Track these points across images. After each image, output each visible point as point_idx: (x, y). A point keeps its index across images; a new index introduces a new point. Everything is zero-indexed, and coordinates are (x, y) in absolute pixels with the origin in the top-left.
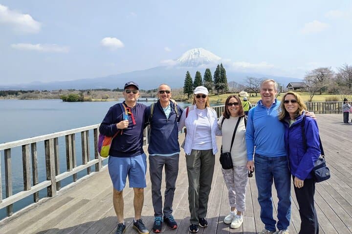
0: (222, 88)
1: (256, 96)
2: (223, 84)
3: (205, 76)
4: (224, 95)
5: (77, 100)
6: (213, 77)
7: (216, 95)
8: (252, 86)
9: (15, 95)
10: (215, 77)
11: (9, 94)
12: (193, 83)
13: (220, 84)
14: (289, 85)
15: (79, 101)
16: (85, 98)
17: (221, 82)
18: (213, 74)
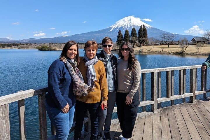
0: (143, 41)
1: (169, 47)
2: (144, 39)
3: (131, 33)
4: (144, 46)
5: (47, 49)
6: (137, 34)
7: (139, 46)
8: (165, 40)
9: (17, 46)
10: (138, 34)
11: (13, 46)
12: (123, 38)
13: (142, 39)
14: (193, 40)
15: (48, 50)
16: (52, 48)
17: (142, 37)
18: (137, 32)
